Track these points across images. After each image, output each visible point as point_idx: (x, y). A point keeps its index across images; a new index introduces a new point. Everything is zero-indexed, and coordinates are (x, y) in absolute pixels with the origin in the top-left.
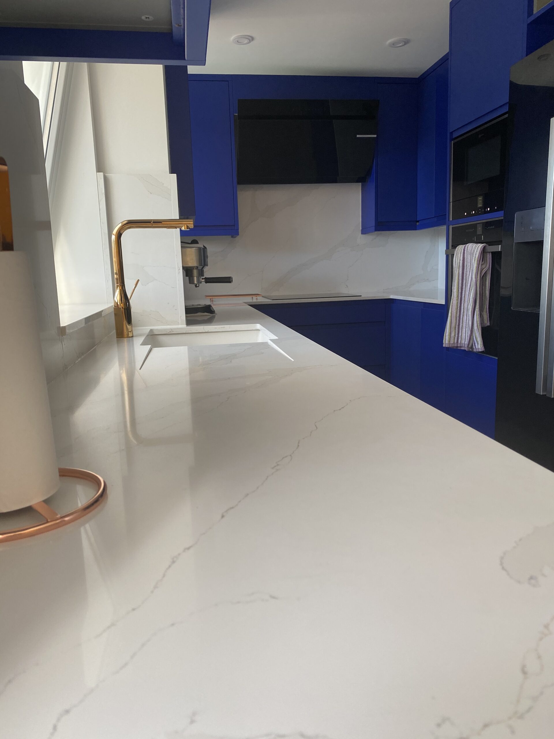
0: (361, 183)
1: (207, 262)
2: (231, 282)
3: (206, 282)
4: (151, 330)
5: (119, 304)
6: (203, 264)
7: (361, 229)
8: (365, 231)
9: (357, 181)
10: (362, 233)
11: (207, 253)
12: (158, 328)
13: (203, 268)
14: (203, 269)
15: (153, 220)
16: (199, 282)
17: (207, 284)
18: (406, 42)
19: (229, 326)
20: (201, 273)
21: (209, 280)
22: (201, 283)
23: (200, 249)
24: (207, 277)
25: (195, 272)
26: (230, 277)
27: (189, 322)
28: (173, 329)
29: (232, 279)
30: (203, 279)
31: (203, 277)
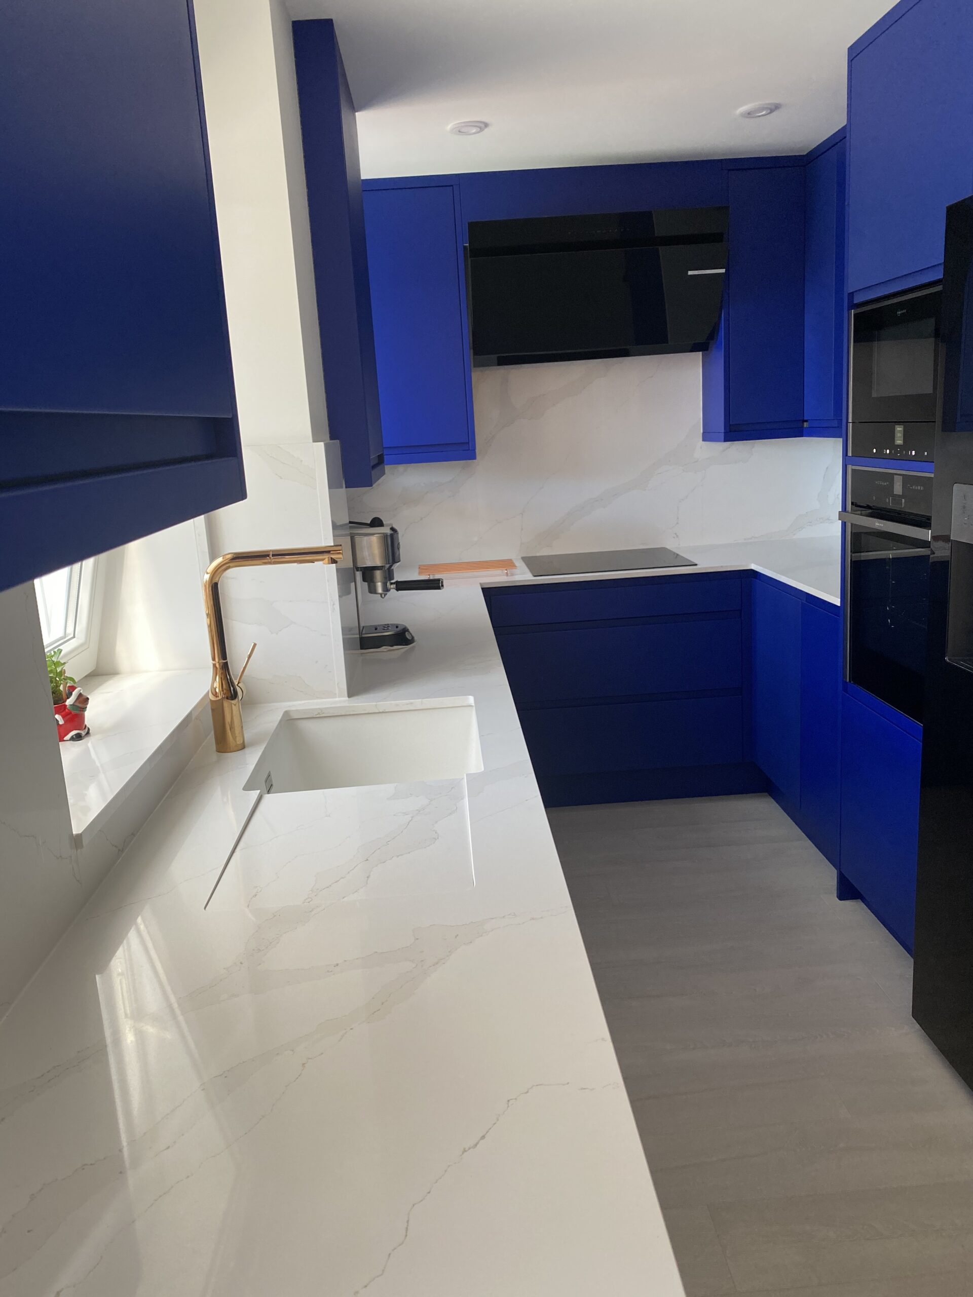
0: (701, 353)
1: (399, 555)
2: (441, 588)
3: (398, 589)
4: (286, 713)
5: (217, 690)
6: (391, 561)
7: (702, 431)
8: (708, 436)
9: (694, 349)
10: (704, 439)
11: (398, 539)
13: (391, 566)
14: (392, 568)
15: (273, 551)
16: (386, 590)
17: (400, 592)
18: (774, 108)
20: (389, 575)
21: (403, 586)
22: (389, 590)
23: (385, 536)
24: (399, 580)
25: (378, 574)
26: (439, 580)
29: (442, 582)
30: (392, 584)
31: (392, 581)
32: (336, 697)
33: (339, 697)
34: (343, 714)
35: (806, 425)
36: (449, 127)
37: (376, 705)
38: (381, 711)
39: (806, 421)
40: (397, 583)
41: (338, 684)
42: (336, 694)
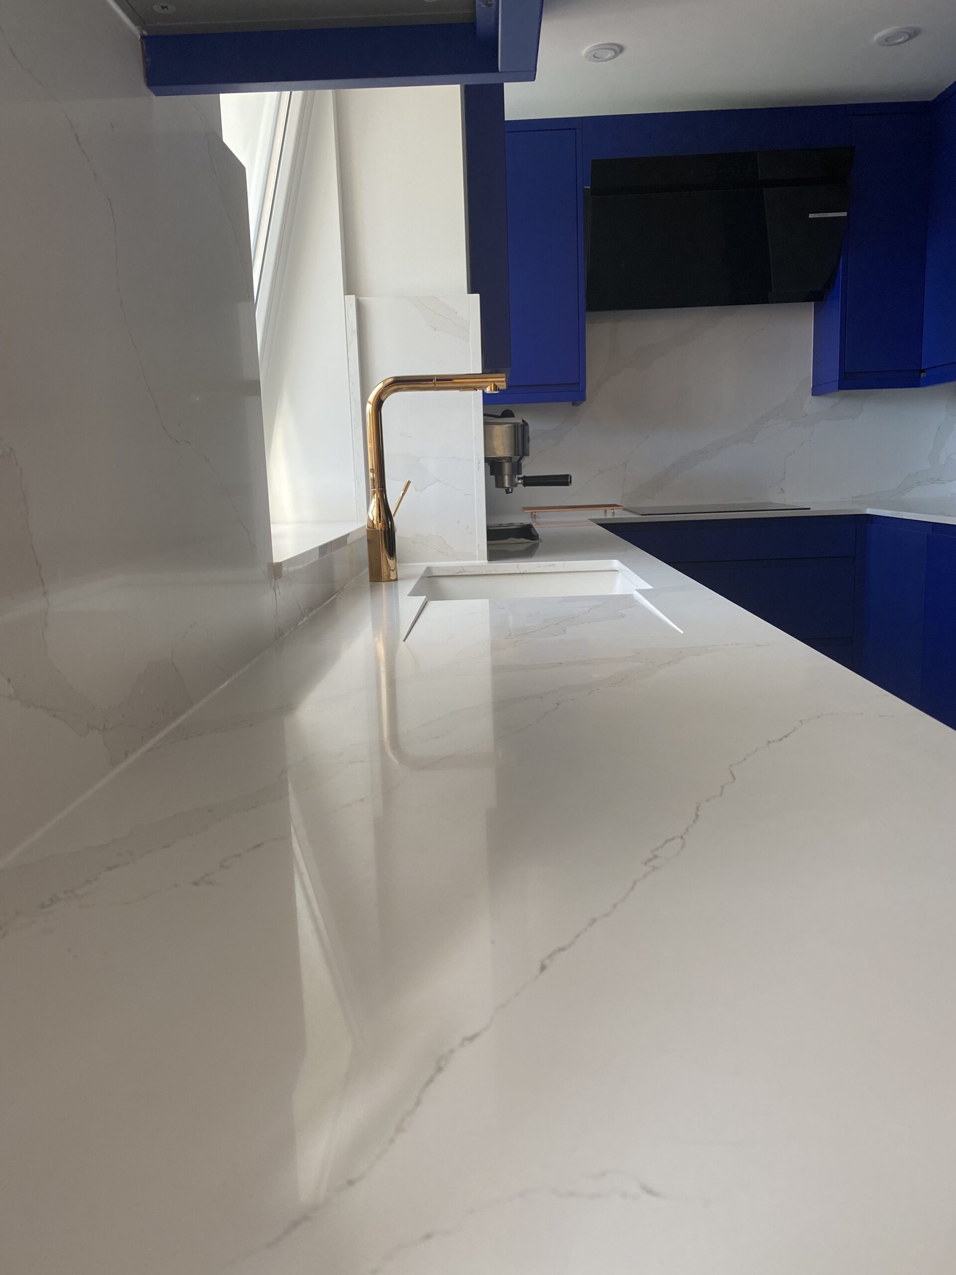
0: (813, 303)
1: (529, 448)
2: (569, 484)
3: (525, 484)
4: (429, 569)
5: (375, 522)
6: (520, 453)
7: (812, 386)
8: (819, 389)
9: (807, 299)
10: (813, 395)
11: (528, 433)
12: (440, 564)
13: (520, 459)
14: (521, 461)
15: (437, 376)
16: (513, 484)
17: (527, 487)
18: (913, 34)
19: (563, 562)
20: (517, 468)
21: (530, 481)
22: (516, 486)
23: (515, 426)
24: (526, 476)
25: (507, 467)
26: (567, 476)
27: (493, 555)
28: (465, 566)
29: (571, 478)
30: (519, 479)
31: (520, 476)
32: (476, 560)
33: (479, 560)
34: (484, 573)
35: (922, 375)
36: (584, 51)
37: (518, 566)
38: (522, 572)
39: (923, 371)
40: (524, 478)
41: (478, 546)
42: (475, 557)
